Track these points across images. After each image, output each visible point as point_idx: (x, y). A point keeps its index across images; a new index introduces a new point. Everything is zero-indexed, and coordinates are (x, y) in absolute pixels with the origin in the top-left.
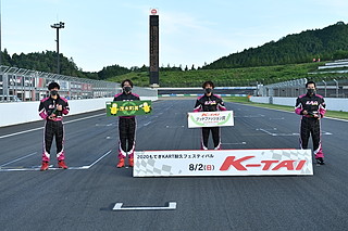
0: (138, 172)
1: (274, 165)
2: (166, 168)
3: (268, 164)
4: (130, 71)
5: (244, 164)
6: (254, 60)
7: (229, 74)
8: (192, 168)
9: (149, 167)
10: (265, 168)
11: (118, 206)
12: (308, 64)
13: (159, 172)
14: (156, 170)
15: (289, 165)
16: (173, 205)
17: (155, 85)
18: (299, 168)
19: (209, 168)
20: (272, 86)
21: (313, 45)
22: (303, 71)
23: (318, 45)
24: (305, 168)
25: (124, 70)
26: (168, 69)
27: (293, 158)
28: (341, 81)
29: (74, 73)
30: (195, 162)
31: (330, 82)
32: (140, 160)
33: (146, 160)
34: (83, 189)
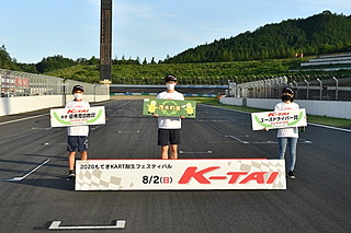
0: (81, 185)
1: (242, 178)
2: (115, 180)
3: (235, 176)
4: (76, 63)
5: (207, 176)
6: (225, 53)
7: (196, 70)
8: (145, 179)
9: (94, 179)
10: (232, 181)
11: (55, 225)
12: (289, 60)
13: (107, 185)
14: (102, 183)
15: (259, 177)
16: (121, 224)
17: (106, 81)
18: (271, 180)
19: (167, 180)
20: (247, 85)
21: (296, 38)
22: (282, 68)
23: (301, 38)
24: (277, 181)
25: (69, 62)
26: (122, 62)
27: (264, 169)
28: (327, 81)
29: (6, 65)
30: (150, 173)
31: (314, 82)
32: (84, 171)
33: (91, 171)
34: (14, 205)
